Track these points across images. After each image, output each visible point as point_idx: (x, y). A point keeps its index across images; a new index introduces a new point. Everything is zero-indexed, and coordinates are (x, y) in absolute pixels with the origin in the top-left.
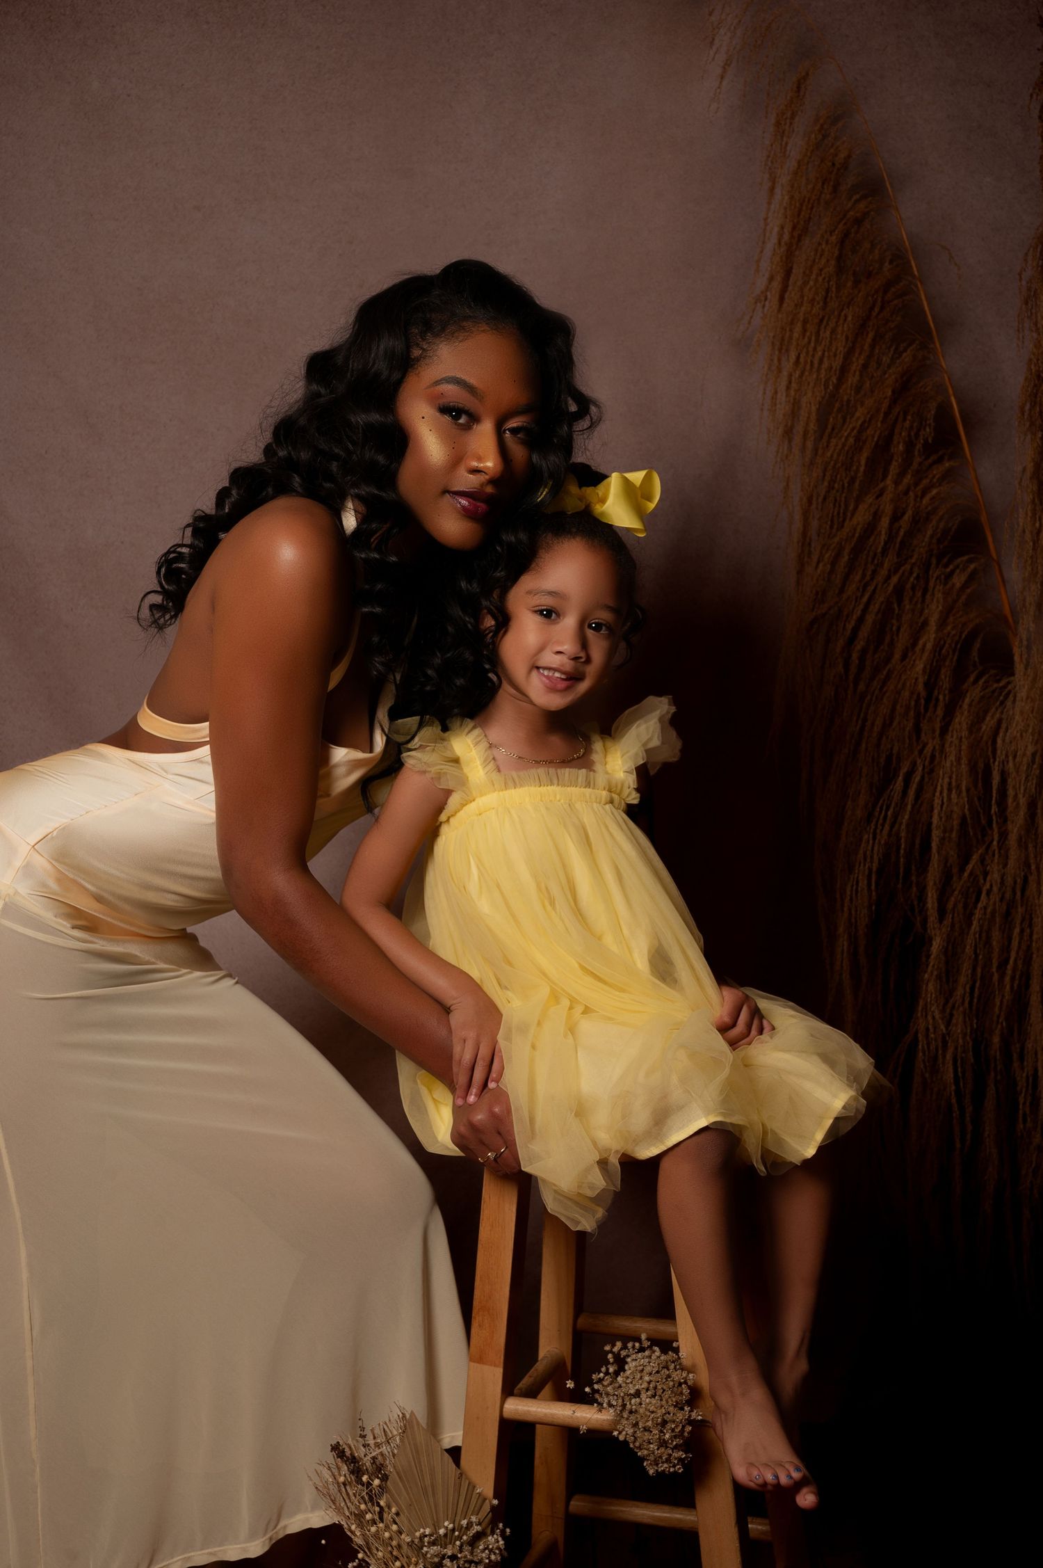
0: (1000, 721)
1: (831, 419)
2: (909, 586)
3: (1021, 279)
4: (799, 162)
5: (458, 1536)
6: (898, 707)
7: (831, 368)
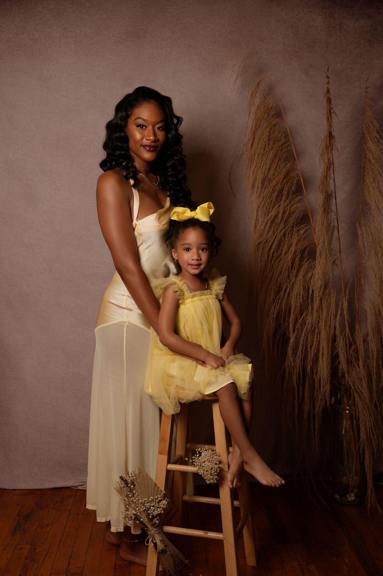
0: (312, 274)
1: (266, 183)
2: (287, 233)
3: (320, 149)
4: (258, 106)
5: (155, 501)
6: (283, 269)
7: (266, 168)
